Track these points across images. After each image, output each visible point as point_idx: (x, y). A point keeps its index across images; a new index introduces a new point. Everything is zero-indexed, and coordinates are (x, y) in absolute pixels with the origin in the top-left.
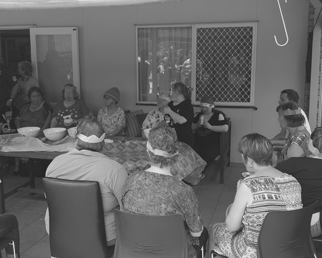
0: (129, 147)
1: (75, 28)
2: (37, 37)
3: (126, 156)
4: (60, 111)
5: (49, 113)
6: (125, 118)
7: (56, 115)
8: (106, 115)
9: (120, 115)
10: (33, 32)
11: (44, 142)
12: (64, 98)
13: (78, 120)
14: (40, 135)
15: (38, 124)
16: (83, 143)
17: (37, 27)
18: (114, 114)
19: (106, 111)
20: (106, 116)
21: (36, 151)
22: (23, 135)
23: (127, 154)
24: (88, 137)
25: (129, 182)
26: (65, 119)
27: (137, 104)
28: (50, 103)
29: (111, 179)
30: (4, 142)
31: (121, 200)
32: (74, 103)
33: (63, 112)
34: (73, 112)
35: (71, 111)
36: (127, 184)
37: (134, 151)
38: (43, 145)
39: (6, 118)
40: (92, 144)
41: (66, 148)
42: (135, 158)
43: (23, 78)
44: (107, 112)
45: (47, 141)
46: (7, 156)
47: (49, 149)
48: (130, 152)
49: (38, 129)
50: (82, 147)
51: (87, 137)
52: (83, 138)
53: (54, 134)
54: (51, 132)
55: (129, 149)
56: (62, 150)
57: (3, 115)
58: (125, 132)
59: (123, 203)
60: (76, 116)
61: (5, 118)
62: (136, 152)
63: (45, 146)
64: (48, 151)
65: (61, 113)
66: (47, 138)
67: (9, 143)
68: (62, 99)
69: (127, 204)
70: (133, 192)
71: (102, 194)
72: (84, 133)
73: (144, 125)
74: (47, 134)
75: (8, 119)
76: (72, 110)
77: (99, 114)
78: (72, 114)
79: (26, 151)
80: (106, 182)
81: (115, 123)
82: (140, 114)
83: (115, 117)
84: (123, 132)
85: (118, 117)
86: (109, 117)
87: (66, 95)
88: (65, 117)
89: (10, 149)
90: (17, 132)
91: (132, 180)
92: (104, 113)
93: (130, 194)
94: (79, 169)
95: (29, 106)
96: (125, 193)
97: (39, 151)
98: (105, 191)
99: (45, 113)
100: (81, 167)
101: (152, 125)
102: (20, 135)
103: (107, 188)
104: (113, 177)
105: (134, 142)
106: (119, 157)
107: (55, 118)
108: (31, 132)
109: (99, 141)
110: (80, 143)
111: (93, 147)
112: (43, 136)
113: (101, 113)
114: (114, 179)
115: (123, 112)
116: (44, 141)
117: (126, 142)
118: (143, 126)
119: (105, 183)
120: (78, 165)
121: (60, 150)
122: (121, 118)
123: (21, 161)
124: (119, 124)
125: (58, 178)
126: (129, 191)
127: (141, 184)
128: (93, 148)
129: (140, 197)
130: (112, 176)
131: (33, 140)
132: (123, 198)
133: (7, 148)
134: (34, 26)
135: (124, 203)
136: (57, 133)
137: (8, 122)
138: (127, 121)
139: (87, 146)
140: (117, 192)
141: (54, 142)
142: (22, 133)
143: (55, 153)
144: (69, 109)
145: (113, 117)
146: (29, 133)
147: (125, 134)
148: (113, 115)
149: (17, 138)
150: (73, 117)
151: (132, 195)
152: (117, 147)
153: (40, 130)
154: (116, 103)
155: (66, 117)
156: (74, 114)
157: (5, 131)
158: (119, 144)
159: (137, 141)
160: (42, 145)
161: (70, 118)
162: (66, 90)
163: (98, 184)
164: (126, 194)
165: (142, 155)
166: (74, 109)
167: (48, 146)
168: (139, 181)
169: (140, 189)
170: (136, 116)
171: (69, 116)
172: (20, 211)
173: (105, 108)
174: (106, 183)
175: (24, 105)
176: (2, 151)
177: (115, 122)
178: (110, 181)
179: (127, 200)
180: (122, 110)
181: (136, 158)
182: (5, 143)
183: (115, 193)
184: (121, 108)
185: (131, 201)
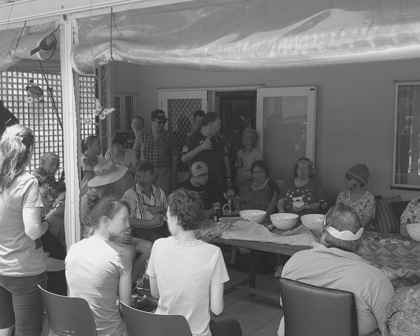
0: (385, 247)
1: (313, 87)
2: (265, 99)
3: (382, 260)
4: (289, 191)
5: (274, 193)
6: (375, 206)
7: (284, 196)
8: (349, 200)
9: (368, 201)
10: (261, 94)
11: (270, 230)
12: (296, 175)
13: (311, 205)
14: (266, 221)
15: (260, 206)
16: (333, 239)
17: (265, 88)
18: (360, 199)
19: (349, 195)
20: (349, 202)
21: (262, 241)
22: (247, 219)
23: (384, 258)
24: (340, 231)
25: (398, 299)
26: (295, 201)
27: (392, 188)
28: (276, 180)
29: (370, 291)
30: (225, 226)
31: (386, 323)
32: (308, 182)
33: (293, 193)
34: (306, 193)
35: (303, 192)
36: (395, 302)
37: (393, 255)
38: (270, 235)
39: (228, 197)
40: (344, 241)
41: (299, 241)
42: (395, 265)
43: (245, 149)
44: (349, 197)
45: (274, 230)
46: (227, 244)
47: (278, 241)
48: (386, 256)
49: (263, 213)
50: (331, 243)
51: (338, 231)
52: (334, 232)
53: (283, 221)
54: (280, 219)
55: (386, 251)
56: (294, 243)
57: (224, 194)
58: (374, 225)
59: (388, 327)
60: (309, 199)
61: (226, 198)
62: (396, 256)
63: (272, 235)
64: (276, 242)
65: (290, 194)
66: (274, 226)
67: (230, 228)
68: (293, 176)
69: (395, 329)
70: (404, 313)
71: (357, 311)
72: (335, 226)
73: (403, 217)
74: (274, 220)
75: (229, 199)
76: (305, 191)
77: (339, 199)
78: (304, 196)
79: (250, 240)
80: (363, 295)
81: (360, 212)
82: (397, 201)
83: (361, 203)
84: (371, 225)
85: (365, 204)
86: (353, 204)
87: (299, 172)
88: (294, 199)
89: (231, 236)
90: (239, 216)
91: (403, 297)
92: (346, 197)
93: (400, 317)
94: (326, 272)
95: (251, 184)
96: (392, 314)
97: (265, 241)
98: (361, 307)
99: (270, 193)
100: (330, 271)
101: (416, 218)
102: (243, 219)
103: (365, 304)
104: (374, 289)
105: (391, 241)
106: (372, 261)
107: (282, 199)
108: (255, 216)
109: (354, 239)
110: (329, 239)
111: (345, 245)
112: (270, 222)
113: (342, 197)
114: (374, 292)
115: (373, 197)
116: (271, 228)
117: (381, 240)
118: (402, 219)
119: (361, 296)
120: (325, 268)
121: (292, 242)
122: (370, 205)
123: (238, 252)
124: (367, 214)
125: (299, 281)
126: (399, 311)
127: (417, 304)
128: (347, 247)
129: (415, 322)
130: (372, 288)
131: (259, 227)
132: (389, 321)
133: (227, 234)
134: (262, 87)
135: (390, 327)
136: (287, 220)
137: (229, 202)
138: (377, 210)
139: (338, 244)
140: (378, 309)
141: (284, 232)
142: (245, 216)
143: (285, 246)
144: (301, 189)
145: (358, 204)
146: (253, 218)
147: (374, 228)
148: (358, 201)
149: (239, 222)
150: (305, 200)
151: (403, 318)
152: (368, 246)
153: (265, 215)
154: (362, 185)
155: (297, 199)
156: (307, 196)
157: (226, 213)
158: (371, 242)
159: (396, 240)
160: (268, 234)
161: (301, 201)
162: (300, 165)
163: (352, 296)
164: (394, 316)
165: (406, 262)
166: (307, 190)
167: (276, 236)
168: (414, 299)
169: (415, 310)
170: (391, 203)
171: (300, 198)
172: (236, 315)
173: (347, 191)
174: (364, 297)
175: (245, 182)
176: (222, 238)
177: (360, 210)
178: (369, 295)
179: (394, 323)
180: (372, 194)
181: (397, 265)
182: (226, 228)
183: (375, 311)
184: (369, 191)
185: (401, 326)
